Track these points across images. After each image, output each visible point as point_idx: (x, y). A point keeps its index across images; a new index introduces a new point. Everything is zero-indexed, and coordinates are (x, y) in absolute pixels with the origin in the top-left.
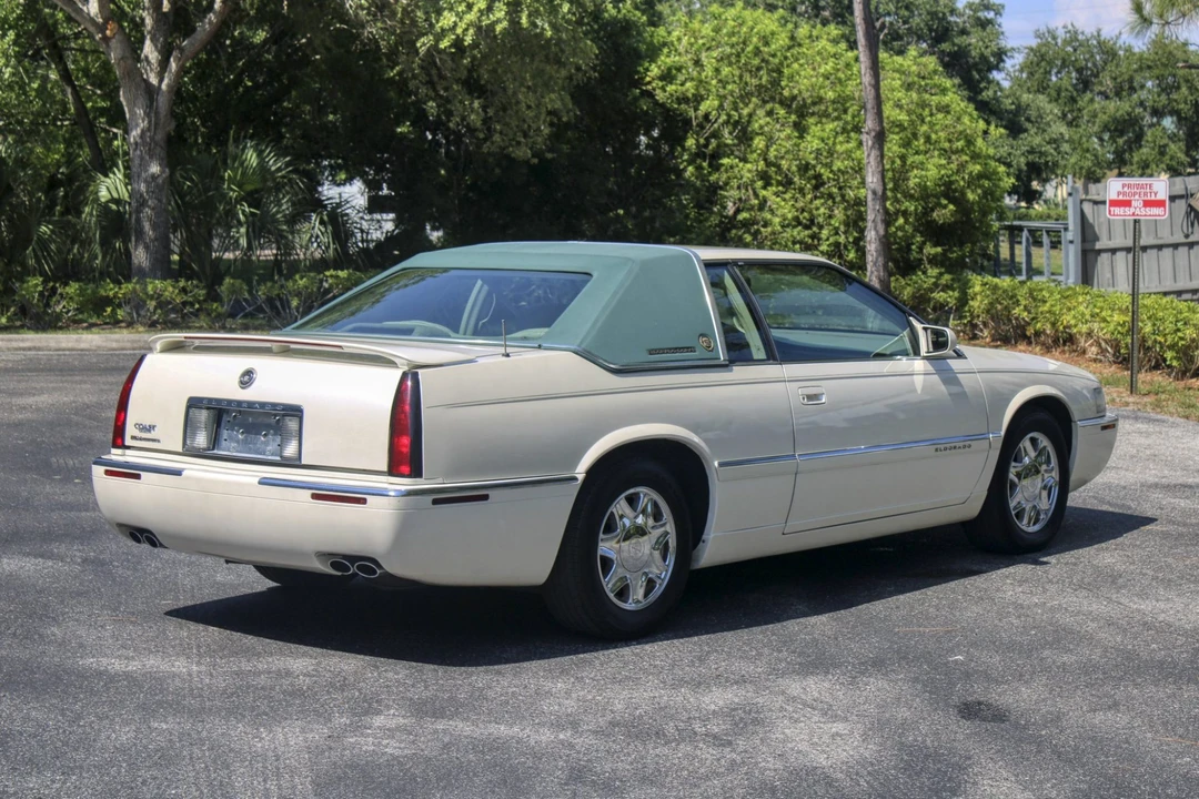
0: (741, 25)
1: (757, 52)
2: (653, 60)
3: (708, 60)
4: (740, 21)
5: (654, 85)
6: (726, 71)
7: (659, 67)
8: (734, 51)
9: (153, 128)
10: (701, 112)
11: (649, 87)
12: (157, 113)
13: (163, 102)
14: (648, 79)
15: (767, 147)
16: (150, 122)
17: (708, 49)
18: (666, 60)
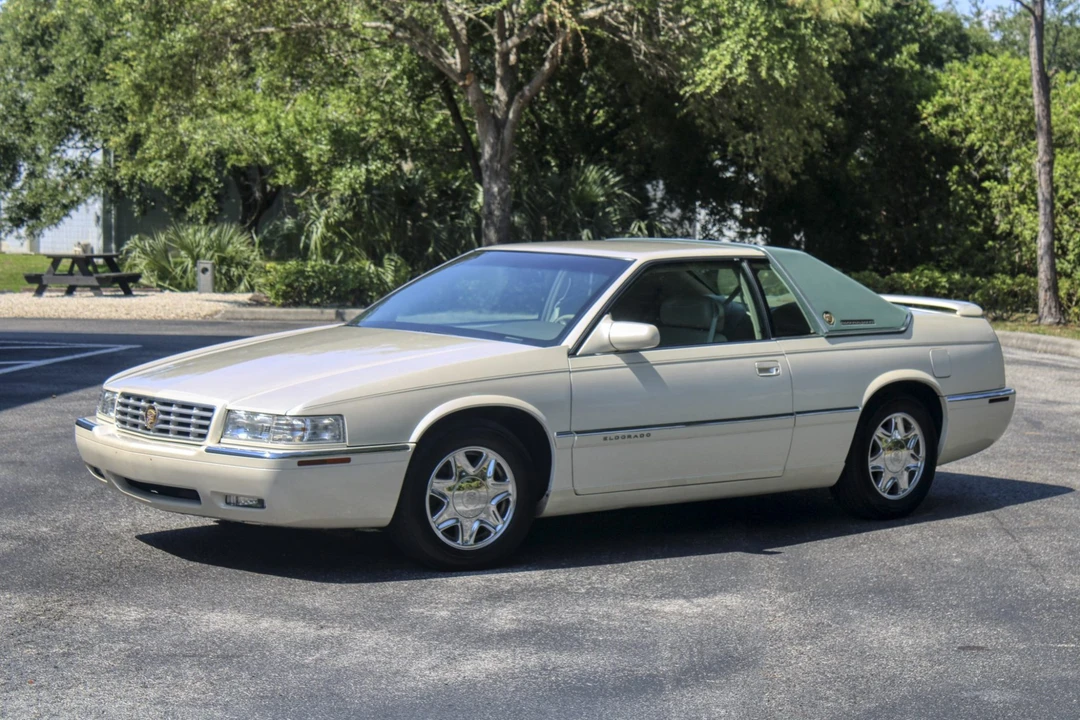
0: (1006, 70)
1: (1017, 92)
2: (928, 100)
3: (976, 99)
4: (1004, 68)
5: (929, 120)
6: (989, 109)
7: (934, 106)
8: (996, 93)
9: (499, 155)
10: (967, 143)
11: (926, 122)
12: (503, 143)
13: (507, 133)
14: (924, 115)
15: (1023, 171)
16: (497, 151)
17: (975, 91)
18: (939, 100)
